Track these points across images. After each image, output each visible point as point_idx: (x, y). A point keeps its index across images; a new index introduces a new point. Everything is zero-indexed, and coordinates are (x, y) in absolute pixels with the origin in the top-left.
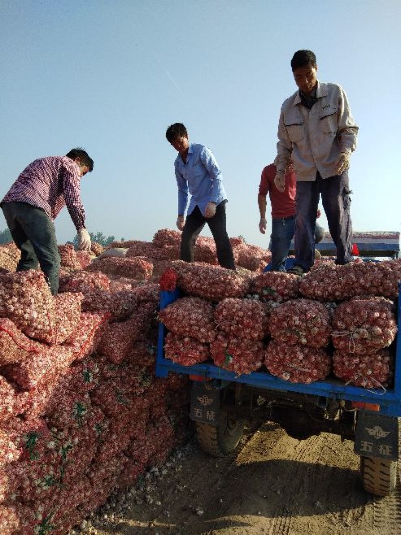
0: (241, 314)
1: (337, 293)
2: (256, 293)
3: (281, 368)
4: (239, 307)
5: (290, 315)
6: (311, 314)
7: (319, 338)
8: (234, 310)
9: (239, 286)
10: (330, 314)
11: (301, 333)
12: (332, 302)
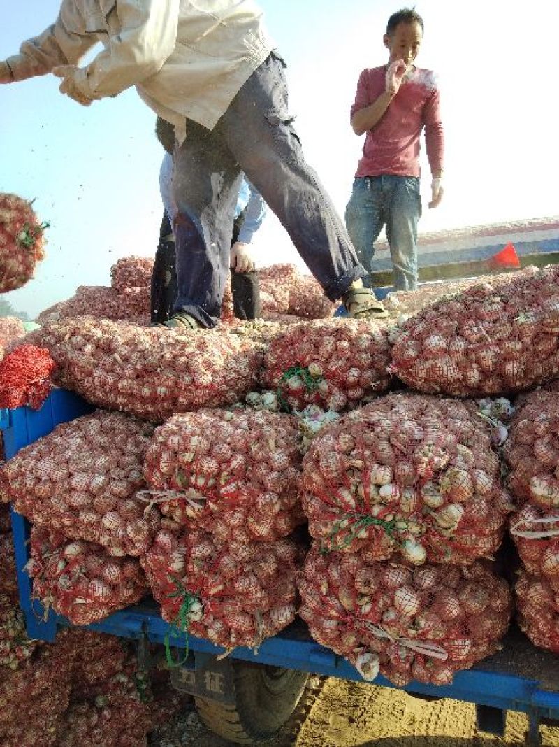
0: (210, 465)
1: (512, 368)
2: (269, 387)
3: (351, 640)
4: (205, 444)
5: (359, 463)
6: (431, 456)
7: (467, 539)
8: (188, 457)
9: (214, 373)
10: (494, 446)
11: (402, 525)
12: (493, 397)
